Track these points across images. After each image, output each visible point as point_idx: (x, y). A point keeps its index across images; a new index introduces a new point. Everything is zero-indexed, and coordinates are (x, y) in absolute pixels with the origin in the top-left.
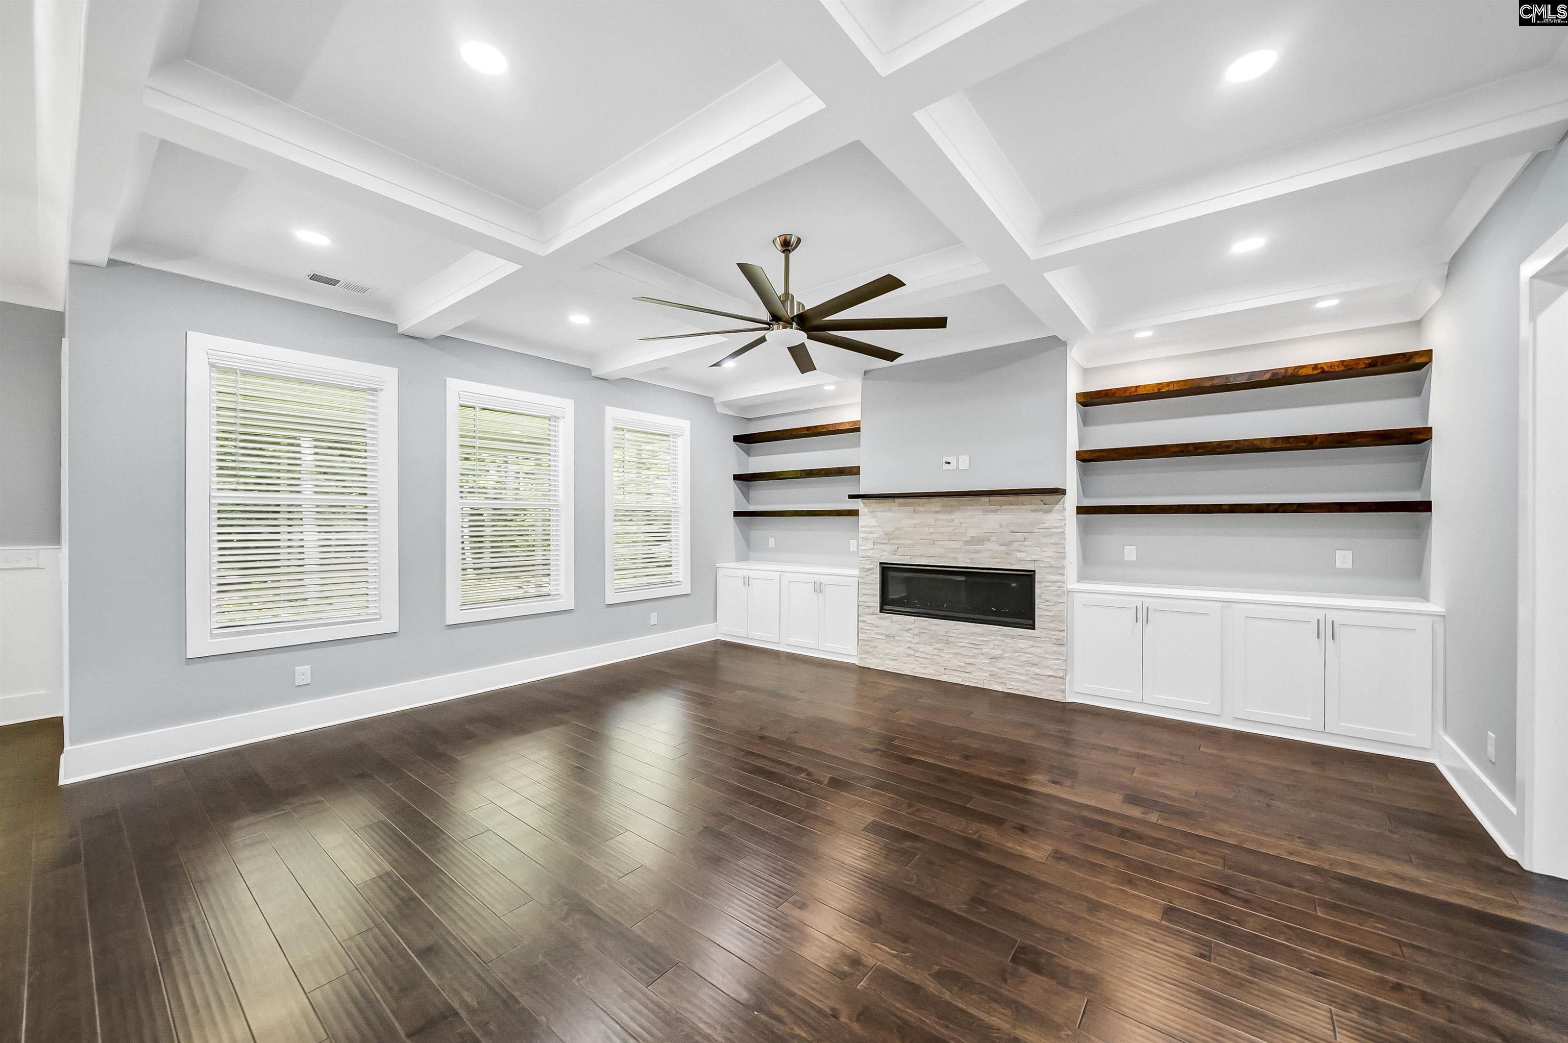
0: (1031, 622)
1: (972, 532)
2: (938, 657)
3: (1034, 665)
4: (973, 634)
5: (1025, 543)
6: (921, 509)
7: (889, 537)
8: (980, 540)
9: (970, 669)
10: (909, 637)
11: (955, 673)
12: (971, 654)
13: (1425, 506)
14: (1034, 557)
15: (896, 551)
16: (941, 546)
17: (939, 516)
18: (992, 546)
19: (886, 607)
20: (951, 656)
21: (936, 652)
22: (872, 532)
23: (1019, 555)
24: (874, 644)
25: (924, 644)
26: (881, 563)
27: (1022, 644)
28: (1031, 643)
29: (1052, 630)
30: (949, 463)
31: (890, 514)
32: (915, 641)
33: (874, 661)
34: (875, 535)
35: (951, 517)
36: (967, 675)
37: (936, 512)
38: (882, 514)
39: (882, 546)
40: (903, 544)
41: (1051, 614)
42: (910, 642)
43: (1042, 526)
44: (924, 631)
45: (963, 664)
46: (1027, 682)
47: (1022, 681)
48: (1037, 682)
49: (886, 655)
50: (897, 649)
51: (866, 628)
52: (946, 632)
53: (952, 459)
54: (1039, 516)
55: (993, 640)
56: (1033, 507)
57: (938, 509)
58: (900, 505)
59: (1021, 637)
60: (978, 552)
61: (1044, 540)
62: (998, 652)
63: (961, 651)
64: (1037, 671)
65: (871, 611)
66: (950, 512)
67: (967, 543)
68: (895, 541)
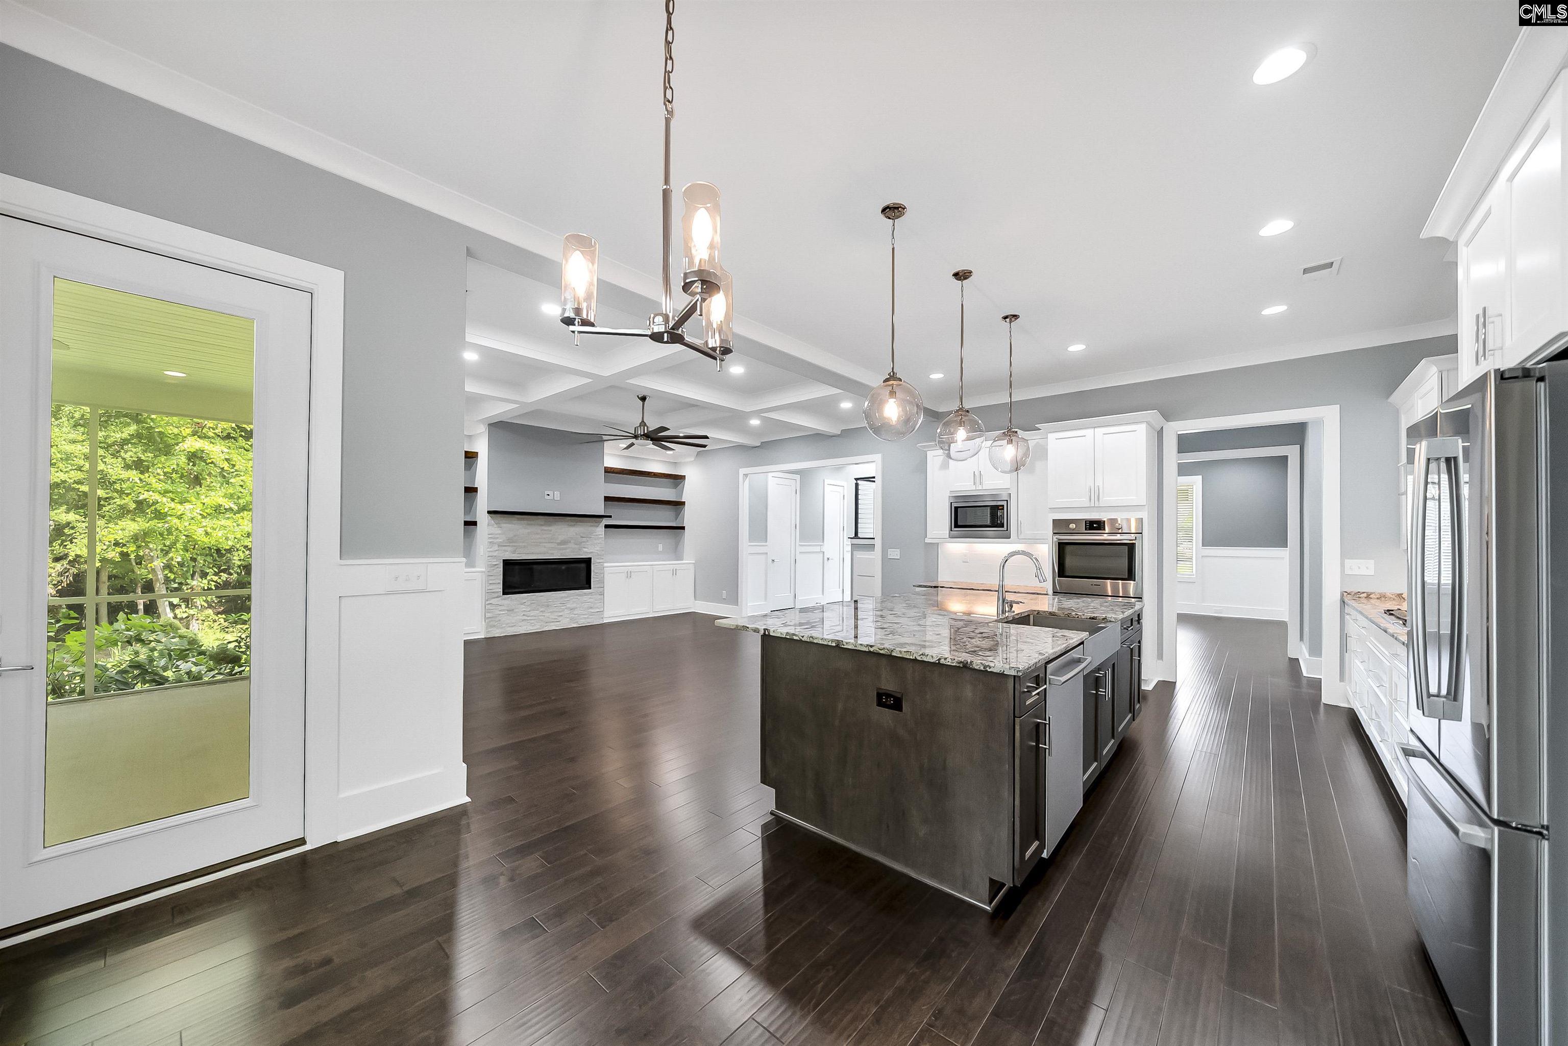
0: (587, 586)
1: (561, 538)
2: (543, 617)
3: (591, 608)
4: (562, 597)
5: (588, 543)
6: (532, 522)
7: (510, 541)
8: (564, 542)
9: (560, 619)
10: (524, 608)
11: (553, 624)
12: (561, 610)
13: (683, 528)
14: (591, 551)
15: (515, 551)
16: (545, 547)
17: (543, 528)
18: (572, 545)
19: (506, 591)
20: (550, 614)
21: (541, 614)
22: (497, 538)
23: (585, 550)
24: (497, 619)
25: (534, 610)
26: (504, 560)
27: (585, 598)
28: (589, 596)
29: (598, 588)
30: (548, 495)
31: (510, 525)
32: (528, 610)
33: (498, 631)
34: (500, 540)
35: (550, 528)
36: (558, 623)
37: (542, 525)
38: (505, 525)
39: (504, 548)
40: (519, 546)
41: (598, 580)
42: (525, 611)
43: (594, 534)
44: (533, 602)
45: (557, 617)
46: (588, 618)
47: (585, 618)
48: (591, 617)
49: (507, 624)
50: (516, 618)
51: (492, 608)
52: (547, 600)
53: (551, 494)
54: (593, 529)
55: (572, 599)
56: (592, 524)
57: (542, 523)
58: (518, 519)
59: (585, 594)
60: (565, 549)
61: (595, 542)
62: (574, 605)
63: (555, 609)
64: (592, 611)
65: (496, 595)
66: (550, 525)
67: (559, 544)
68: (513, 544)
